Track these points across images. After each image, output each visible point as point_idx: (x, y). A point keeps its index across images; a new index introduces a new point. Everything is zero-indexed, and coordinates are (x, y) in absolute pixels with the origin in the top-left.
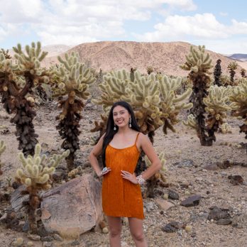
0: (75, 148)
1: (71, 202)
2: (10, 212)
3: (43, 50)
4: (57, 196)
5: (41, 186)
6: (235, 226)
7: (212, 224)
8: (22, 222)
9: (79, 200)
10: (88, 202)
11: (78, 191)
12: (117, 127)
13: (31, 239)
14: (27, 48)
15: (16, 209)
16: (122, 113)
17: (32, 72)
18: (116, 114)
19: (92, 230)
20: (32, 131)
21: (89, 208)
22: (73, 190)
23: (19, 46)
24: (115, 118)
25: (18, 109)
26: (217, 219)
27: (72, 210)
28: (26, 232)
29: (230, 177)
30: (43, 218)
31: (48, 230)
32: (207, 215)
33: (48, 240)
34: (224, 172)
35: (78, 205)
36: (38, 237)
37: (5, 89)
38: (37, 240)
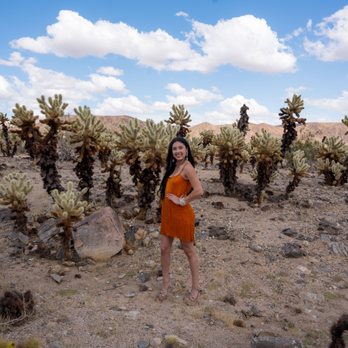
0: (90, 186)
1: (99, 230)
2: (40, 243)
3: (63, 101)
4: (86, 226)
5: (75, 218)
6: (233, 239)
7: (213, 240)
8: (53, 252)
9: (106, 228)
10: (113, 229)
11: (104, 221)
12: (176, 160)
13: (66, 266)
14: (50, 100)
15: (45, 241)
16: (181, 148)
17: (56, 120)
18: (175, 149)
19: (119, 253)
20: (56, 172)
21: (115, 235)
22: (99, 220)
23: (43, 97)
24: (174, 152)
25: (43, 153)
26: (217, 235)
27: (101, 237)
28: (60, 259)
29: (213, 204)
30: (76, 246)
31: (81, 256)
32: (208, 233)
33: (83, 265)
34: (207, 200)
35: (105, 232)
36: (73, 263)
37: (31, 135)
38: (72, 266)
